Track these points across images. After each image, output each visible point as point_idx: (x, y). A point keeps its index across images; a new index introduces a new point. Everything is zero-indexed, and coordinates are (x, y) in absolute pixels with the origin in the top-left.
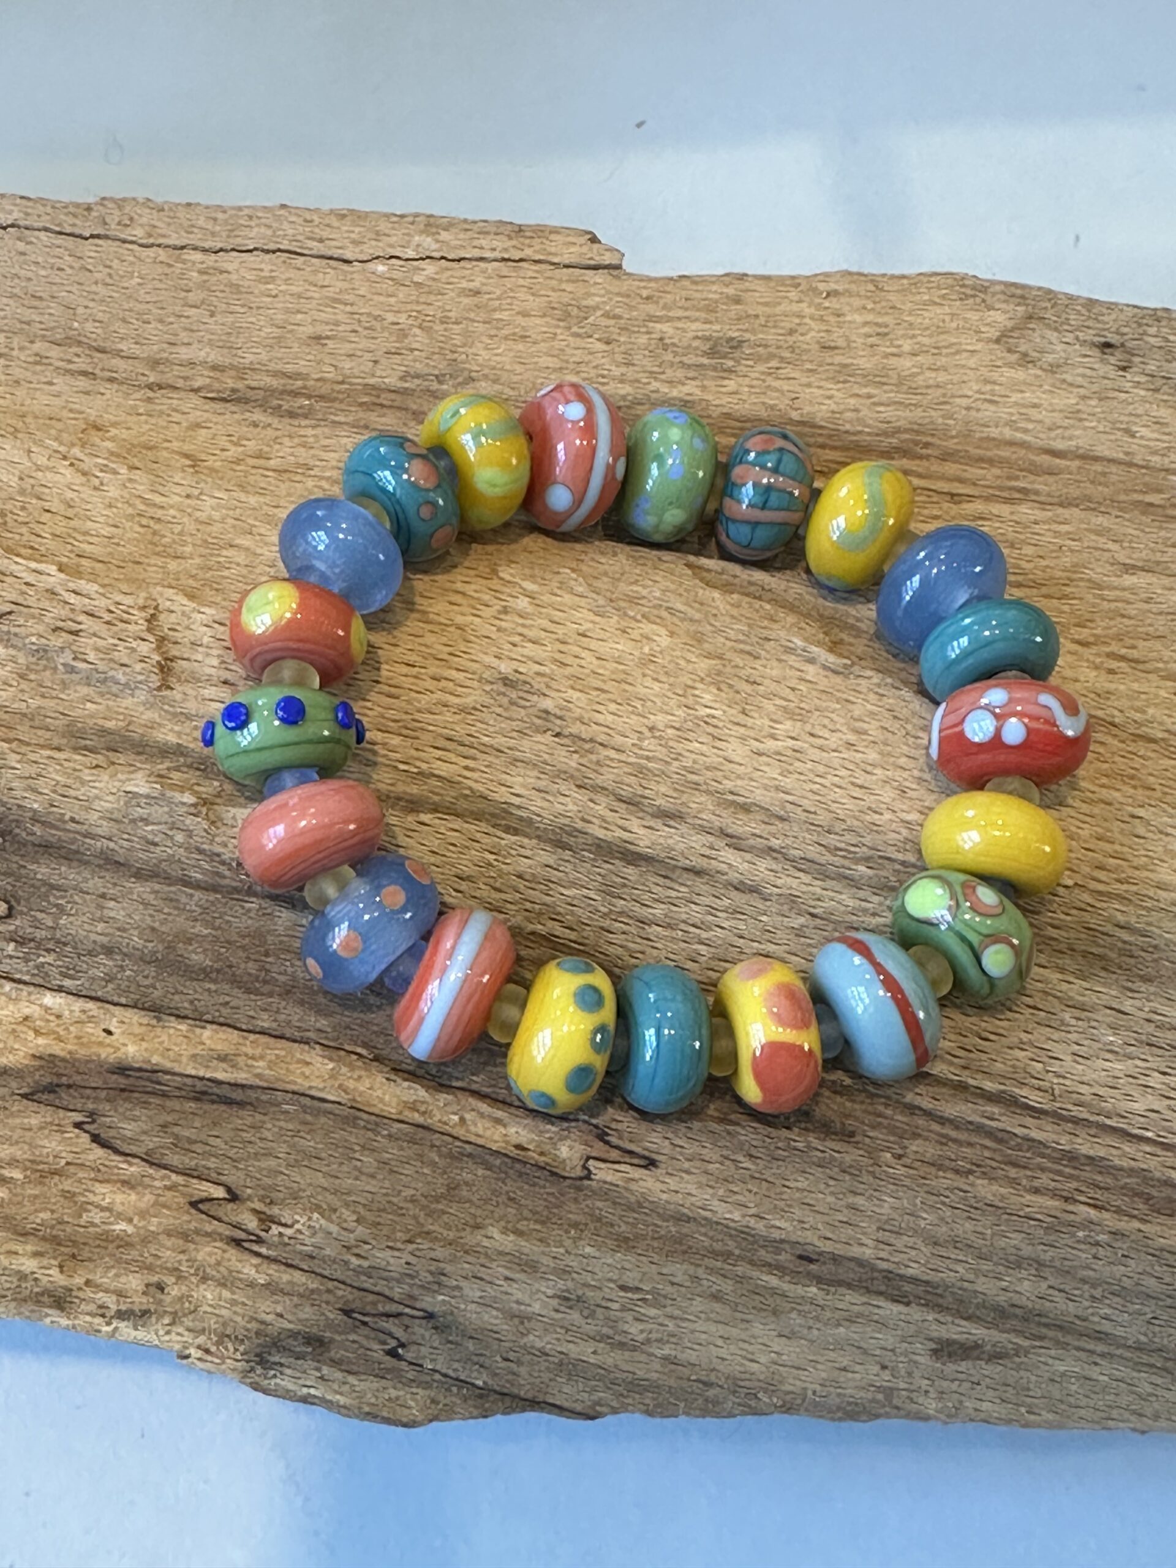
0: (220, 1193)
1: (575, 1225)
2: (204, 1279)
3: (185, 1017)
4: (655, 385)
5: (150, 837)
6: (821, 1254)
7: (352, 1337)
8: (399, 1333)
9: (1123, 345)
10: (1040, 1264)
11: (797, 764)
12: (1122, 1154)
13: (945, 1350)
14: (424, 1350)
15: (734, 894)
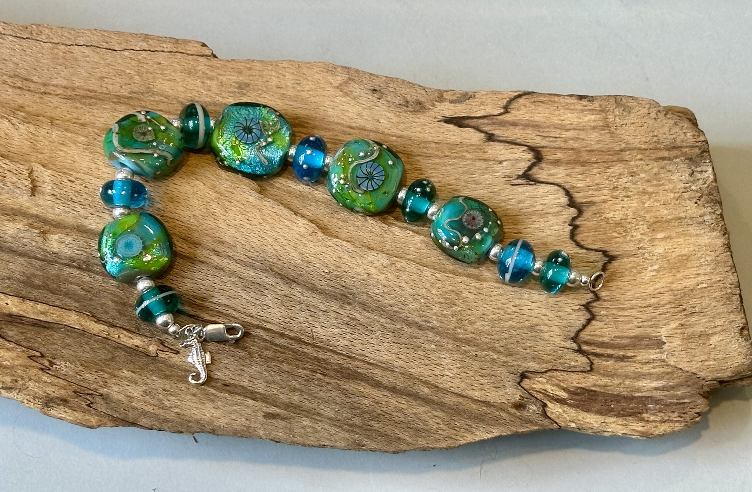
0: (38, 354)
1: (152, 371)
2: (30, 380)
3: (32, 300)
4: (218, 98)
5: (25, 243)
6: (230, 383)
7: (77, 400)
8: (91, 399)
9: (380, 90)
10: (302, 391)
11: (242, 229)
12: (334, 359)
13: (268, 416)
14: (99, 405)
15: (214, 270)
